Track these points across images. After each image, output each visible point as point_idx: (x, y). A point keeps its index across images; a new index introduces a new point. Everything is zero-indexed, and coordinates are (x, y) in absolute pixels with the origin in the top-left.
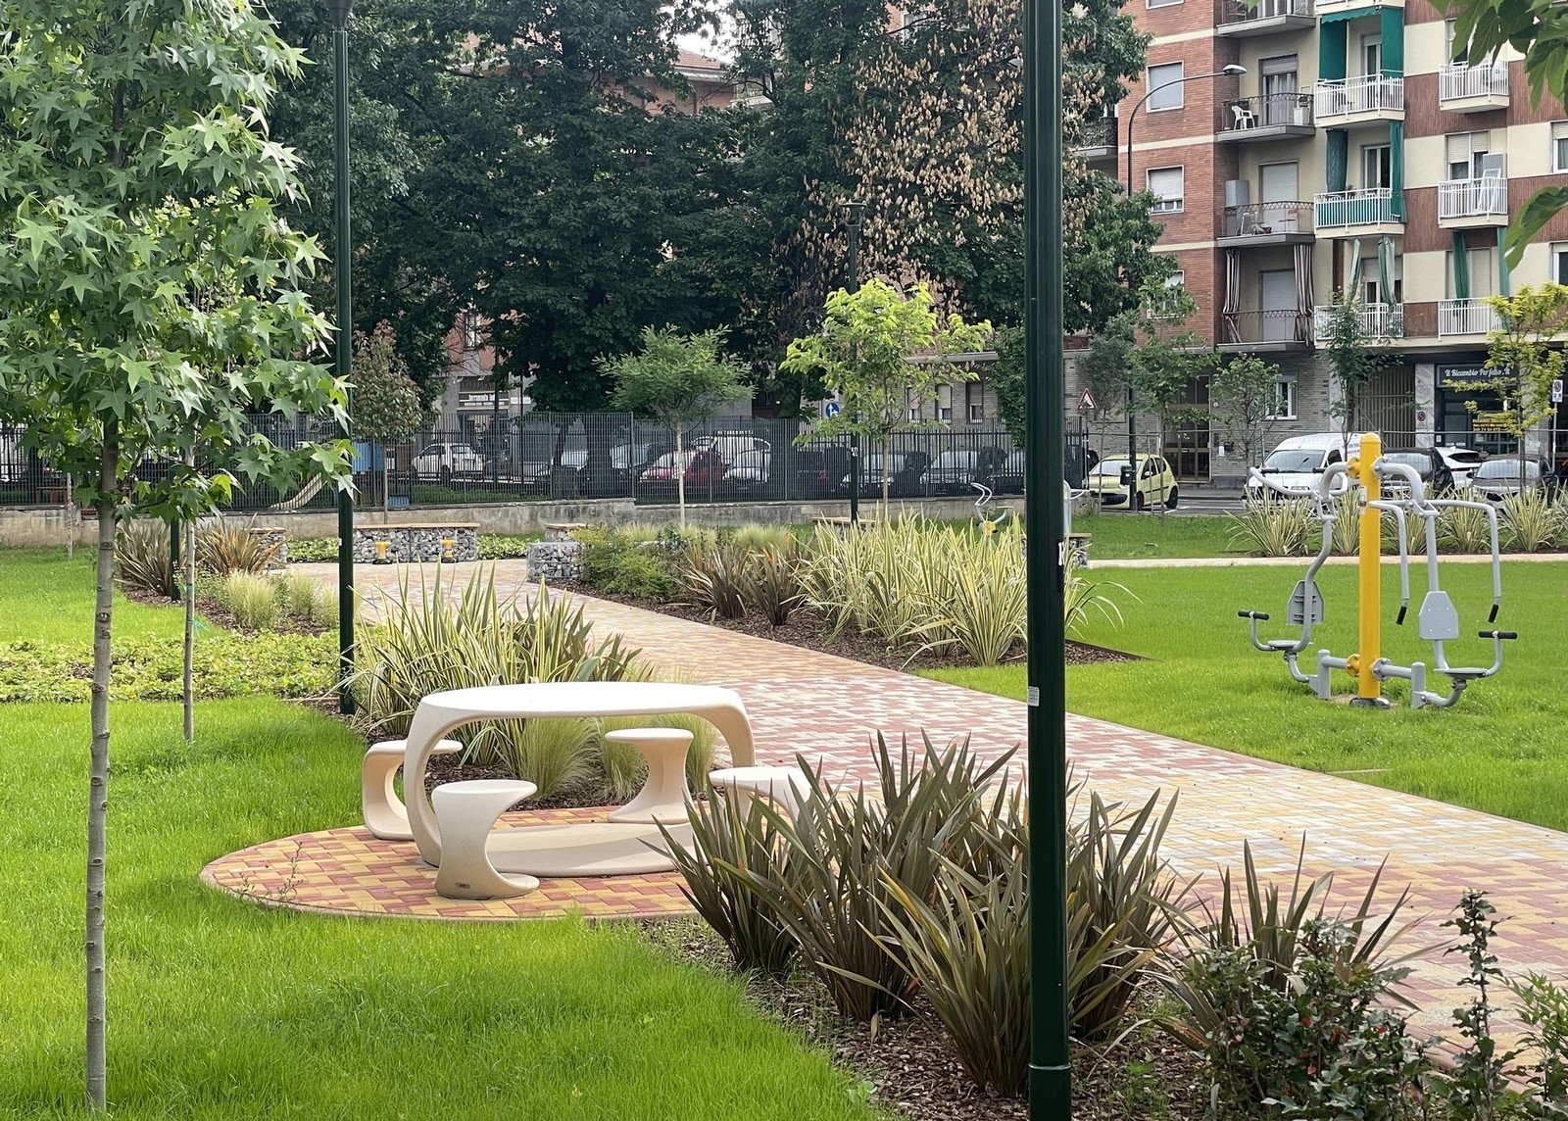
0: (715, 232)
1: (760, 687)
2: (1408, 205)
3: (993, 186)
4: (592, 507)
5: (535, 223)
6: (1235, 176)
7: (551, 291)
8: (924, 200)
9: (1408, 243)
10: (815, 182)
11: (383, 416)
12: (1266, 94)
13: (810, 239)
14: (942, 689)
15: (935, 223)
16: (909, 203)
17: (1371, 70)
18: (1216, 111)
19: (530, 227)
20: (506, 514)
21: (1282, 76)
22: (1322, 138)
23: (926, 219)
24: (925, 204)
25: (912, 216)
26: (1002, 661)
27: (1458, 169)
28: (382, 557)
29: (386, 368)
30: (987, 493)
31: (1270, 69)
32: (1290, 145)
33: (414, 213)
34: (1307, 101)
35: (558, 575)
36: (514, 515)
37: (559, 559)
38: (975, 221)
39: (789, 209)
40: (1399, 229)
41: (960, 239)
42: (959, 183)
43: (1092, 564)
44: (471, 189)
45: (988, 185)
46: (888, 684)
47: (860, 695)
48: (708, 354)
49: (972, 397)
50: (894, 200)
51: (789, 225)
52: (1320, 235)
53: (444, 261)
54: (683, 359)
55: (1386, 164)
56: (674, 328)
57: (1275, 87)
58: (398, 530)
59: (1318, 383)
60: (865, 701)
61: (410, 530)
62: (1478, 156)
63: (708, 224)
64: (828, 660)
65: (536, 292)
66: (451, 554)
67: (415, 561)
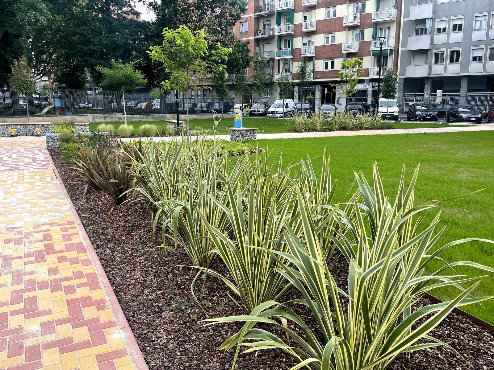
2: (294, 52)
6: (258, 46)
9: (294, 60)
12: (264, 28)
17: (287, 22)
18: (254, 32)
21: (268, 25)
22: (276, 38)
27: (304, 44)
31: (266, 23)
32: (269, 40)
34: (273, 30)
40: (292, 57)
52: (276, 58)
55: (289, 43)
56: (121, 61)
57: (266, 27)
58: (21, 125)
59: (275, 90)
62: (309, 41)
66: (39, 133)
67: (27, 135)
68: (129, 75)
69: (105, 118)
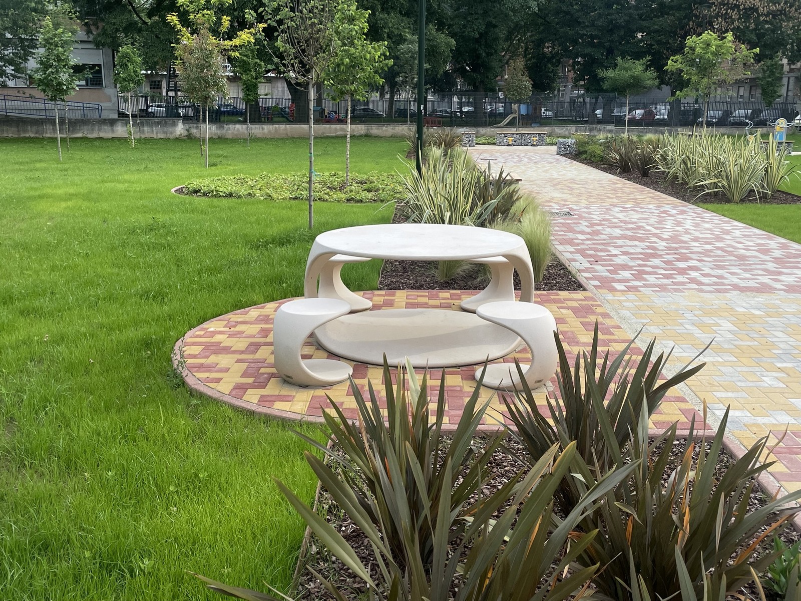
0: (656, 27)
1: (617, 209)
3: (768, 5)
4: (598, 127)
5: (589, 25)
7: (594, 49)
8: (739, 10)
10: (696, 6)
11: (518, 92)
13: (692, 28)
14: (708, 215)
15: (743, 20)
16: (733, 12)
19: (587, 26)
20: (567, 129)
23: (740, 18)
24: (739, 13)
25: (733, 17)
26: (742, 201)
28: (510, 143)
29: (520, 74)
30: (751, 125)
33: (548, 23)
35: (568, 152)
36: (570, 129)
37: (569, 146)
38: (759, 19)
39: (685, 17)
41: (753, 26)
42: (754, 4)
43: (793, 153)
44: (567, 13)
45: (766, 4)
46: (682, 211)
47: (663, 217)
48: (641, 68)
49: (752, 91)
50: (727, 11)
51: (685, 23)
53: (557, 40)
54: (631, 70)
56: (629, 58)
58: (517, 134)
60: (664, 221)
61: (521, 134)
63: (654, 24)
64: (658, 195)
65: (588, 50)
66: (535, 143)
67: (521, 145)
68: (637, 76)
69: (591, 130)
